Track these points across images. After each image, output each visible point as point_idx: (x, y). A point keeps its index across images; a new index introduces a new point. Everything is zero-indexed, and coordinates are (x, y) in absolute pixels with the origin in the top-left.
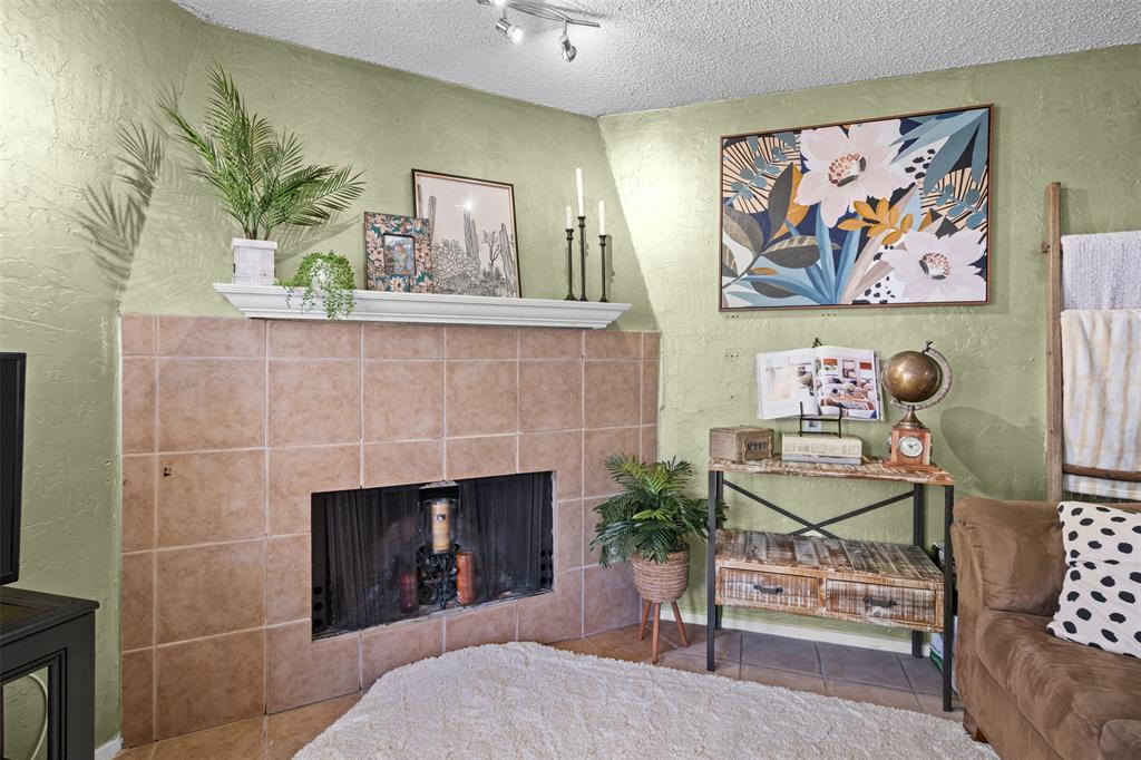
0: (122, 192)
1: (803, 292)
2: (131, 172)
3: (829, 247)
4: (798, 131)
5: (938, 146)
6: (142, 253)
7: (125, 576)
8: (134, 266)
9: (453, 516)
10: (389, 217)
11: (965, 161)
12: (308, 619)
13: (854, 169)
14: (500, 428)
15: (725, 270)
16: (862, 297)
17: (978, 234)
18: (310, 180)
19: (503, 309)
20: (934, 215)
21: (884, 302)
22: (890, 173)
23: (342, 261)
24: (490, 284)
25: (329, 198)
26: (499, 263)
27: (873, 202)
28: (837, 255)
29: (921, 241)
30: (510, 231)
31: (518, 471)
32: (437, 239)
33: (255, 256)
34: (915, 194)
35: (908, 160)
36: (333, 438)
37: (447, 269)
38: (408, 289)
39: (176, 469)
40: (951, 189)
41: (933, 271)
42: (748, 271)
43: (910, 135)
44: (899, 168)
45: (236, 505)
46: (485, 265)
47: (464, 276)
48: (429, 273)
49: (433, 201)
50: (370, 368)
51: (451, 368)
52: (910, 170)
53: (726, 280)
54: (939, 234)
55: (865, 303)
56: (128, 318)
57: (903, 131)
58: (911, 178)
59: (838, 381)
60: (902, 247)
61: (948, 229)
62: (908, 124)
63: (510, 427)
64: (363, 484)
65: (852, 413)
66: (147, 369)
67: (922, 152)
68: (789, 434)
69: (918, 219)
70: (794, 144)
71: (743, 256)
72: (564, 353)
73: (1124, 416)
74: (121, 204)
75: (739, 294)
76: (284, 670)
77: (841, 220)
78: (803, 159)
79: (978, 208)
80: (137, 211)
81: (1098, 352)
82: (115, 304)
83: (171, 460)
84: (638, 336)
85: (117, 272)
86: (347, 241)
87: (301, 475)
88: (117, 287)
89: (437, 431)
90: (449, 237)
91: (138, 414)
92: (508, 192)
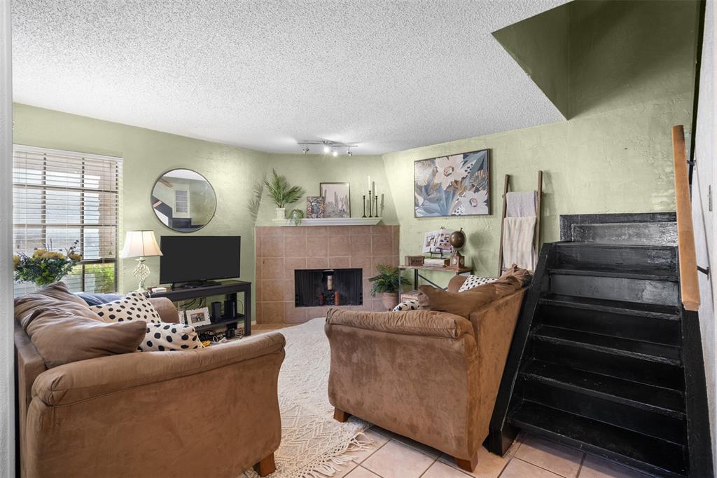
0: (255, 199)
1: (437, 211)
2: (257, 194)
3: (444, 197)
4: (435, 158)
5: (474, 163)
6: (259, 212)
7: (256, 285)
8: (258, 215)
9: (333, 280)
10: (313, 197)
11: (481, 168)
12: (294, 301)
13: (451, 171)
14: (345, 255)
15: (416, 204)
16: (453, 213)
17: (485, 192)
18: (294, 191)
19: (345, 221)
20: (473, 186)
21: (460, 215)
22: (461, 172)
23: (300, 211)
24: (341, 213)
25: (297, 195)
26: (344, 207)
27: (456, 182)
28: (446, 199)
29: (470, 194)
30: (348, 197)
31: (350, 267)
32: (326, 202)
33: (280, 212)
34: (467, 179)
35: (465, 168)
36: (299, 256)
37: (329, 210)
38: (317, 217)
39: (266, 261)
40: (477, 177)
41: (473, 204)
42: (422, 205)
43: (466, 159)
44: (463, 170)
45: (278, 271)
46: (340, 207)
47: (334, 212)
48: (323, 212)
49: (326, 191)
50: (308, 238)
51: (330, 237)
52: (466, 171)
53: (416, 208)
54: (475, 192)
55: (455, 215)
56: (257, 227)
57: (464, 158)
58: (466, 174)
59: (442, 241)
60: (464, 196)
61: (477, 190)
62: (465, 155)
63: (348, 255)
64: (306, 268)
65: (444, 251)
66: (260, 238)
67: (469, 165)
68: (428, 258)
69: (469, 187)
70: (434, 163)
71: (421, 200)
72: (364, 233)
73: (517, 252)
74: (255, 202)
75: (420, 212)
76: (289, 313)
77: (448, 188)
78: (436, 168)
79: (486, 183)
80: (258, 202)
81: (512, 231)
82: (254, 224)
83: (265, 259)
84: (390, 226)
85: (254, 217)
86: (302, 206)
87: (292, 265)
88: (254, 220)
89: (326, 255)
90: (330, 201)
91: (259, 249)
92: (348, 185)
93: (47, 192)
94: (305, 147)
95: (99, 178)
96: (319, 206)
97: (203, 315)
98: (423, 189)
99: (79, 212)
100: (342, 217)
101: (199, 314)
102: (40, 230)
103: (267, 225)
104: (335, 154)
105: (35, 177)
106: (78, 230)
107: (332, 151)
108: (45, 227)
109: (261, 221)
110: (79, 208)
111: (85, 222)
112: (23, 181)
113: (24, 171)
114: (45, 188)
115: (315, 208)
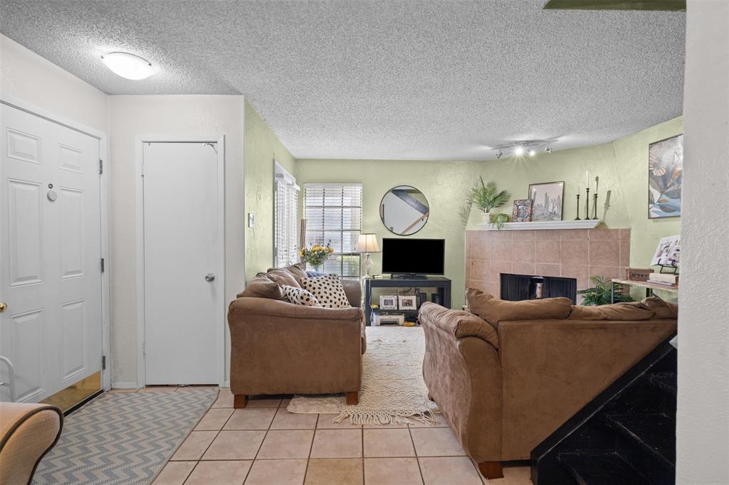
0: (466, 206)
2: (468, 201)
6: (470, 217)
7: (466, 284)
8: (469, 221)
9: (542, 288)
10: (520, 201)
14: (554, 262)
15: (650, 201)
18: (501, 195)
19: (556, 224)
23: (506, 215)
24: (551, 216)
25: (504, 199)
26: (556, 209)
30: (561, 197)
31: (561, 276)
32: (535, 204)
33: (485, 217)
36: (505, 260)
37: (537, 213)
38: (523, 221)
39: (474, 263)
42: (659, 201)
45: (485, 273)
46: (550, 210)
47: (543, 214)
48: (530, 215)
49: (535, 193)
50: (515, 242)
51: (537, 242)
53: (651, 206)
56: (467, 231)
63: (558, 262)
64: (512, 273)
66: (469, 242)
68: (655, 272)
71: (657, 195)
72: (580, 237)
74: (466, 208)
75: (656, 212)
80: (469, 209)
82: (465, 229)
83: (473, 262)
84: (617, 230)
85: (465, 222)
86: (509, 210)
87: (498, 268)
88: (465, 225)
89: (532, 261)
90: (539, 203)
91: (469, 251)
92: (561, 184)
93: (325, 209)
94: (497, 151)
95: (350, 198)
96: (528, 210)
97: (411, 301)
98: (660, 179)
99: (340, 222)
100: (552, 220)
101: (408, 300)
102: (322, 233)
103: (476, 229)
104: (532, 153)
105: (319, 201)
106: (340, 233)
107: (529, 151)
108: (324, 231)
109: (471, 226)
110: (340, 219)
111: (344, 228)
112: (312, 205)
113: (312, 198)
114: (324, 207)
115: (522, 211)
